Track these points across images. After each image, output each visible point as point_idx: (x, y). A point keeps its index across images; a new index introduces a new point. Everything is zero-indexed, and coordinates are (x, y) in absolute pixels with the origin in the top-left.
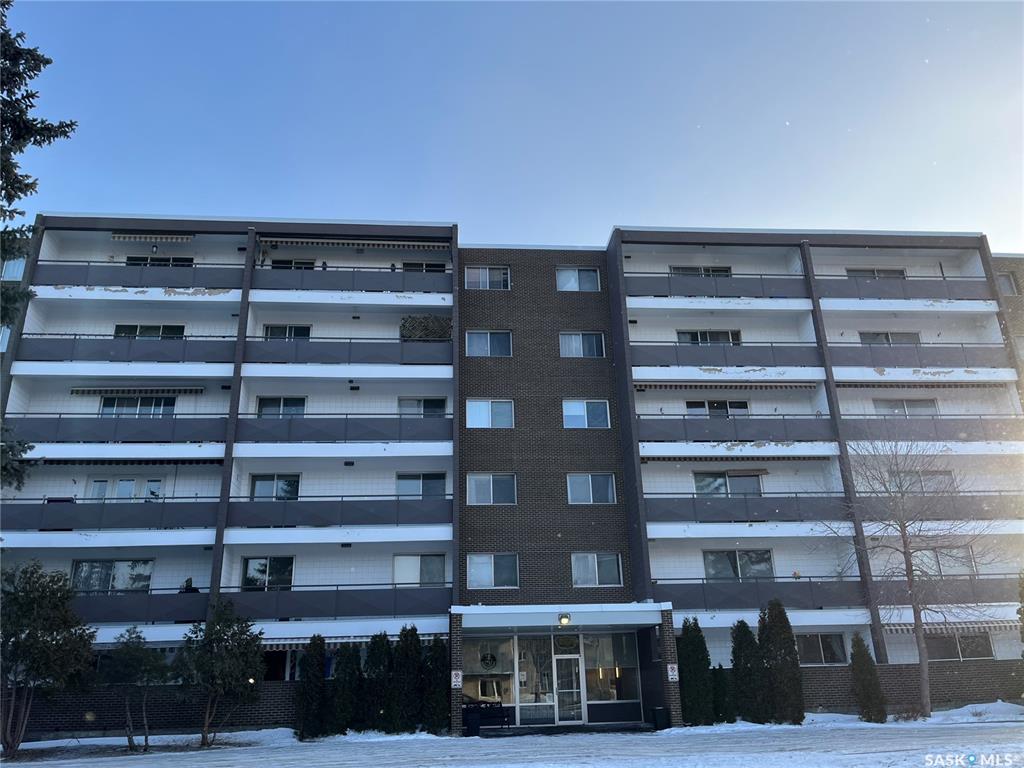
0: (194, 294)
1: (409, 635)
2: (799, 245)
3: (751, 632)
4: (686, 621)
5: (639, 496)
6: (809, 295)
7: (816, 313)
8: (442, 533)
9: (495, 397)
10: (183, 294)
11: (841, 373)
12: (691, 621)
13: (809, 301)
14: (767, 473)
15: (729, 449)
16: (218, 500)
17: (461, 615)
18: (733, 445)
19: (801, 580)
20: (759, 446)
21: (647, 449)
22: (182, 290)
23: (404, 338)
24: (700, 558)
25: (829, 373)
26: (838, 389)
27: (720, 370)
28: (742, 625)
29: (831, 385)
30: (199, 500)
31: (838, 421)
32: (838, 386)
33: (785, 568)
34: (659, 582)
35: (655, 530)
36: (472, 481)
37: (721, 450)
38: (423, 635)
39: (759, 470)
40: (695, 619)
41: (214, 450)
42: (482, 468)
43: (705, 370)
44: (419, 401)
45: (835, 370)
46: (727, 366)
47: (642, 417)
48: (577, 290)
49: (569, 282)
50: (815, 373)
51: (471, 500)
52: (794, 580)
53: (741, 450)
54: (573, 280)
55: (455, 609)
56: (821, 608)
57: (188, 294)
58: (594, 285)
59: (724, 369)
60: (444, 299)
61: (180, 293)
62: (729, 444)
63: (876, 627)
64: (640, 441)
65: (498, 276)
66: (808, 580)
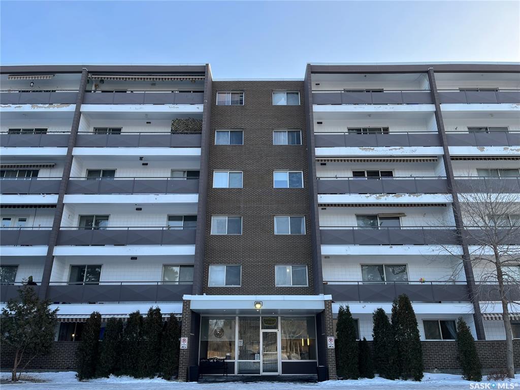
0: (47, 107)
1: (155, 313)
2: (427, 72)
3: (386, 317)
4: (341, 308)
5: (317, 227)
6: (433, 101)
7: (437, 113)
8: (188, 250)
9: (231, 169)
10: (42, 107)
11: (454, 151)
12: (345, 308)
13: (434, 105)
14: (405, 216)
15: (377, 198)
16: (51, 229)
17: (190, 301)
18: (381, 196)
19: (426, 283)
20: (398, 197)
21: (323, 199)
22: (42, 105)
23: (173, 132)
24: (359, 269)
25: (446, 151)
26: (452, 161)
27: (373, 149)
28: (380, 312)
29: (448, 159)
30: (41, 229)
31: (452, 181)
32: (452, 159)
33: (415, 276)
34: (329, 283)
35: (326, 250)
36: (215, 220)
37: (372, 199)
38: (165, 314)
39: (399, 214)
40: (348, 307)
41: (52, 199)
42: (221, 212)
43: (363, 149)
44: (184, 172)
45: (450, 148)
46: (377, 146)
47: (321, 179)
48: (286, 104)
49: (281, 100)
50: (437, 151)
51: (214, 231)
52: (420, 283)
53: (386, 199)
54: (283, 99)
55: (186, 297)
56: (440, 302)
57: (45, 107)
58: (297, 101)
59: (376, 148)
60: (198, 108)
61: (40, 107)
62: (378, 195)
63: (477, 316)
64: (318, 194)
65: (237, 98)
66: (430, 283)
